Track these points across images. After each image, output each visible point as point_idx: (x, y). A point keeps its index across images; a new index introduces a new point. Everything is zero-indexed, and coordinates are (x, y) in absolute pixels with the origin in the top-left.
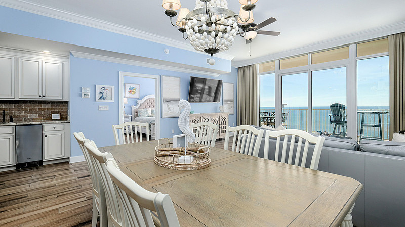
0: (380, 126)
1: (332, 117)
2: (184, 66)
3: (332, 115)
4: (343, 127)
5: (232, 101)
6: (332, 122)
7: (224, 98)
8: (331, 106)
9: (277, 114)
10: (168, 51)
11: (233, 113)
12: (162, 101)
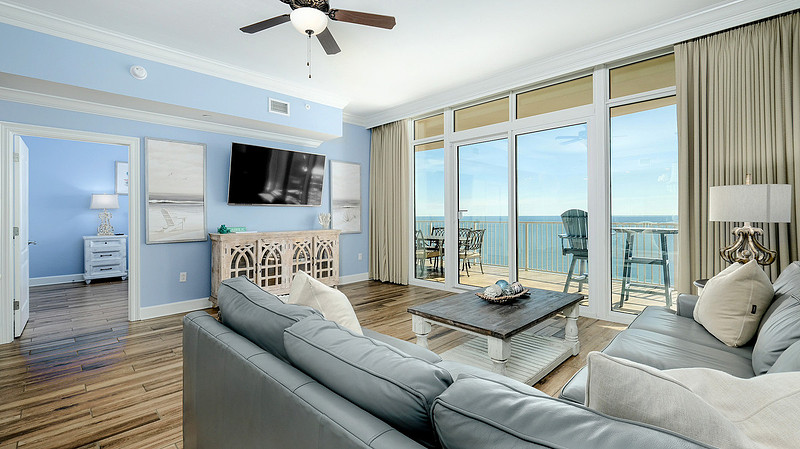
0: (663, 263)
1: (566, 241)
2: (206, 116)
3: (565, 235)
4: (583, 262)
5: (355, 203)
6: (565, 251)
7: (335, 196)
8: (563, 216)
9: (447, 232)
10: (143, 74)
11: (358, 229)
12: (148, 201)
